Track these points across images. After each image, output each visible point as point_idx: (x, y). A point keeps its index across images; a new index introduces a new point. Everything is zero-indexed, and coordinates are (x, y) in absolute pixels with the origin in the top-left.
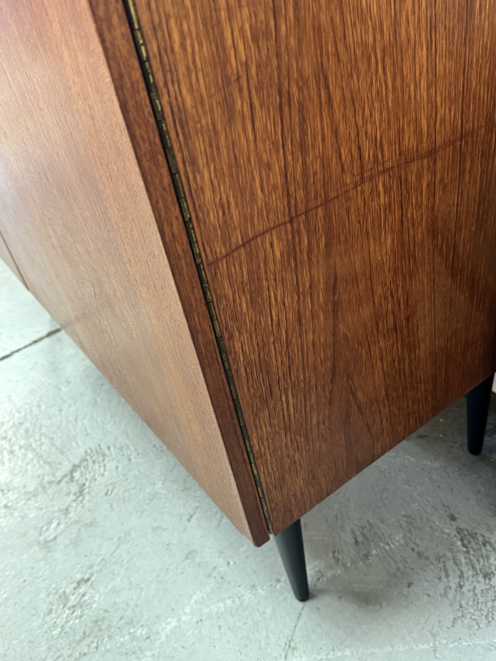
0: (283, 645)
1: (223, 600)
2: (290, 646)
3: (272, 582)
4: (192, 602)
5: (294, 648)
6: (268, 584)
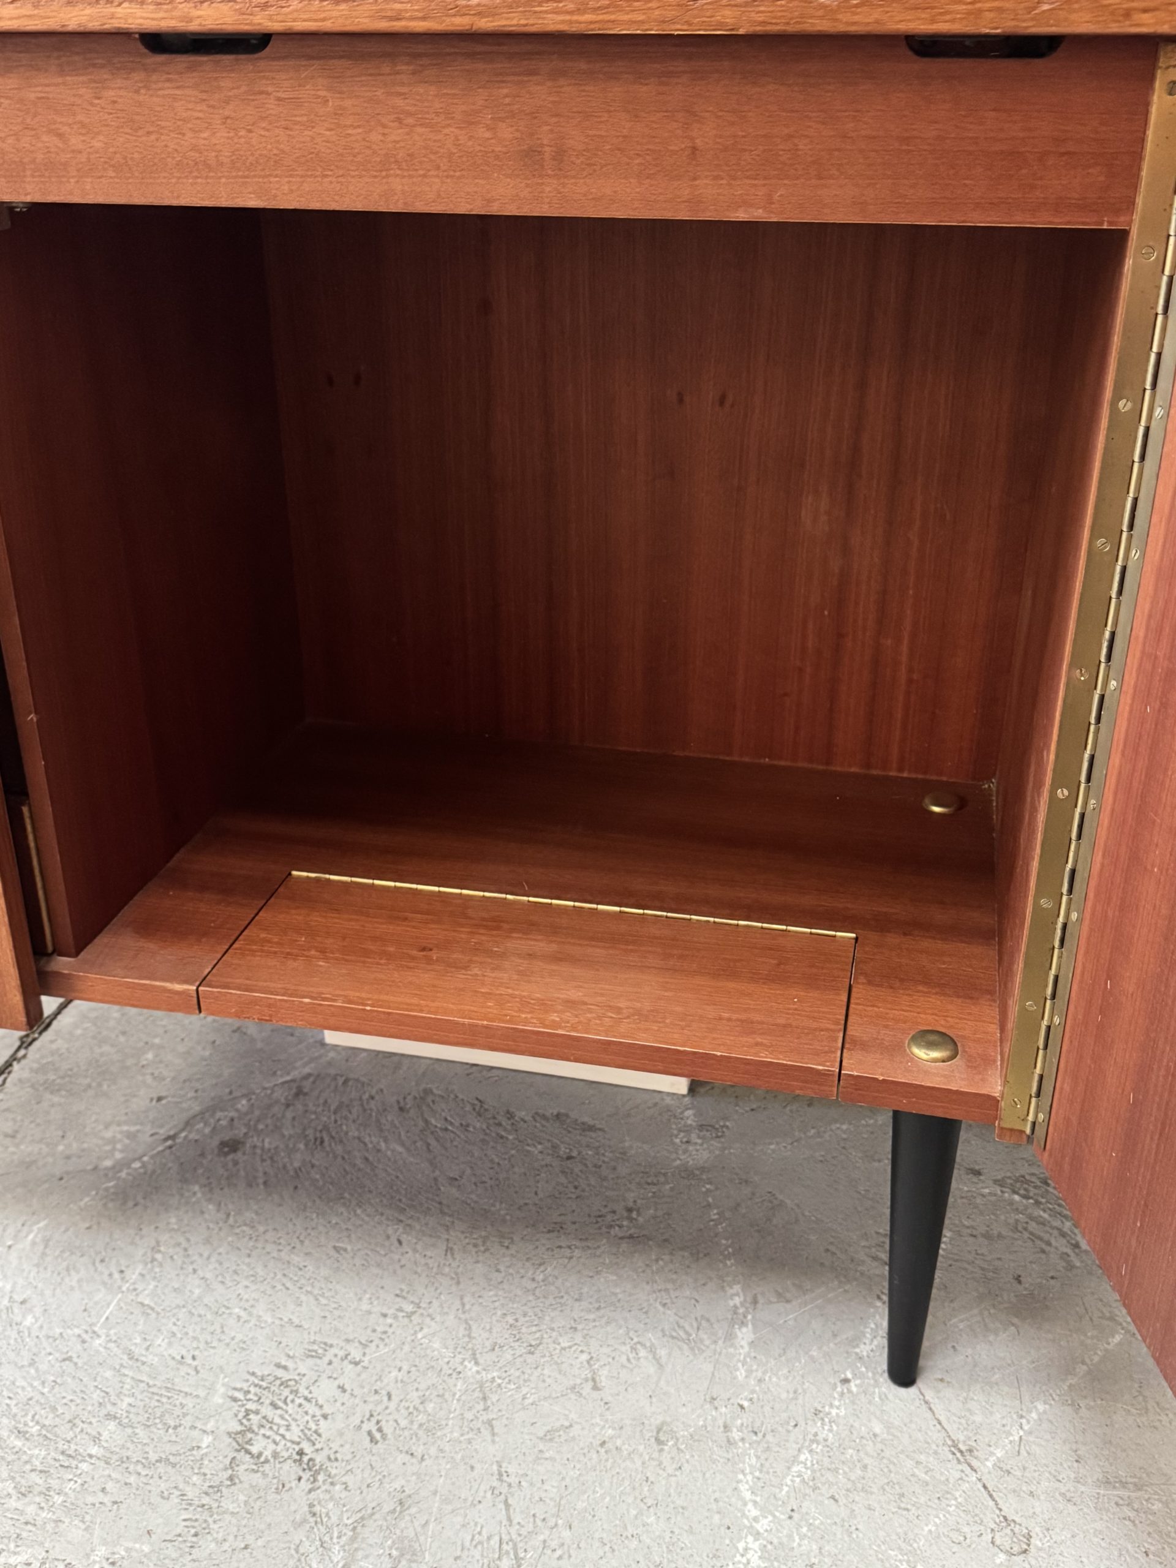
0: (951, 1456)
1: (795, 1460)
2: (961, 1452)
3: (839, 1389)
4: (748, 1495)
5: (970, 1451)
6: (836, 1395)
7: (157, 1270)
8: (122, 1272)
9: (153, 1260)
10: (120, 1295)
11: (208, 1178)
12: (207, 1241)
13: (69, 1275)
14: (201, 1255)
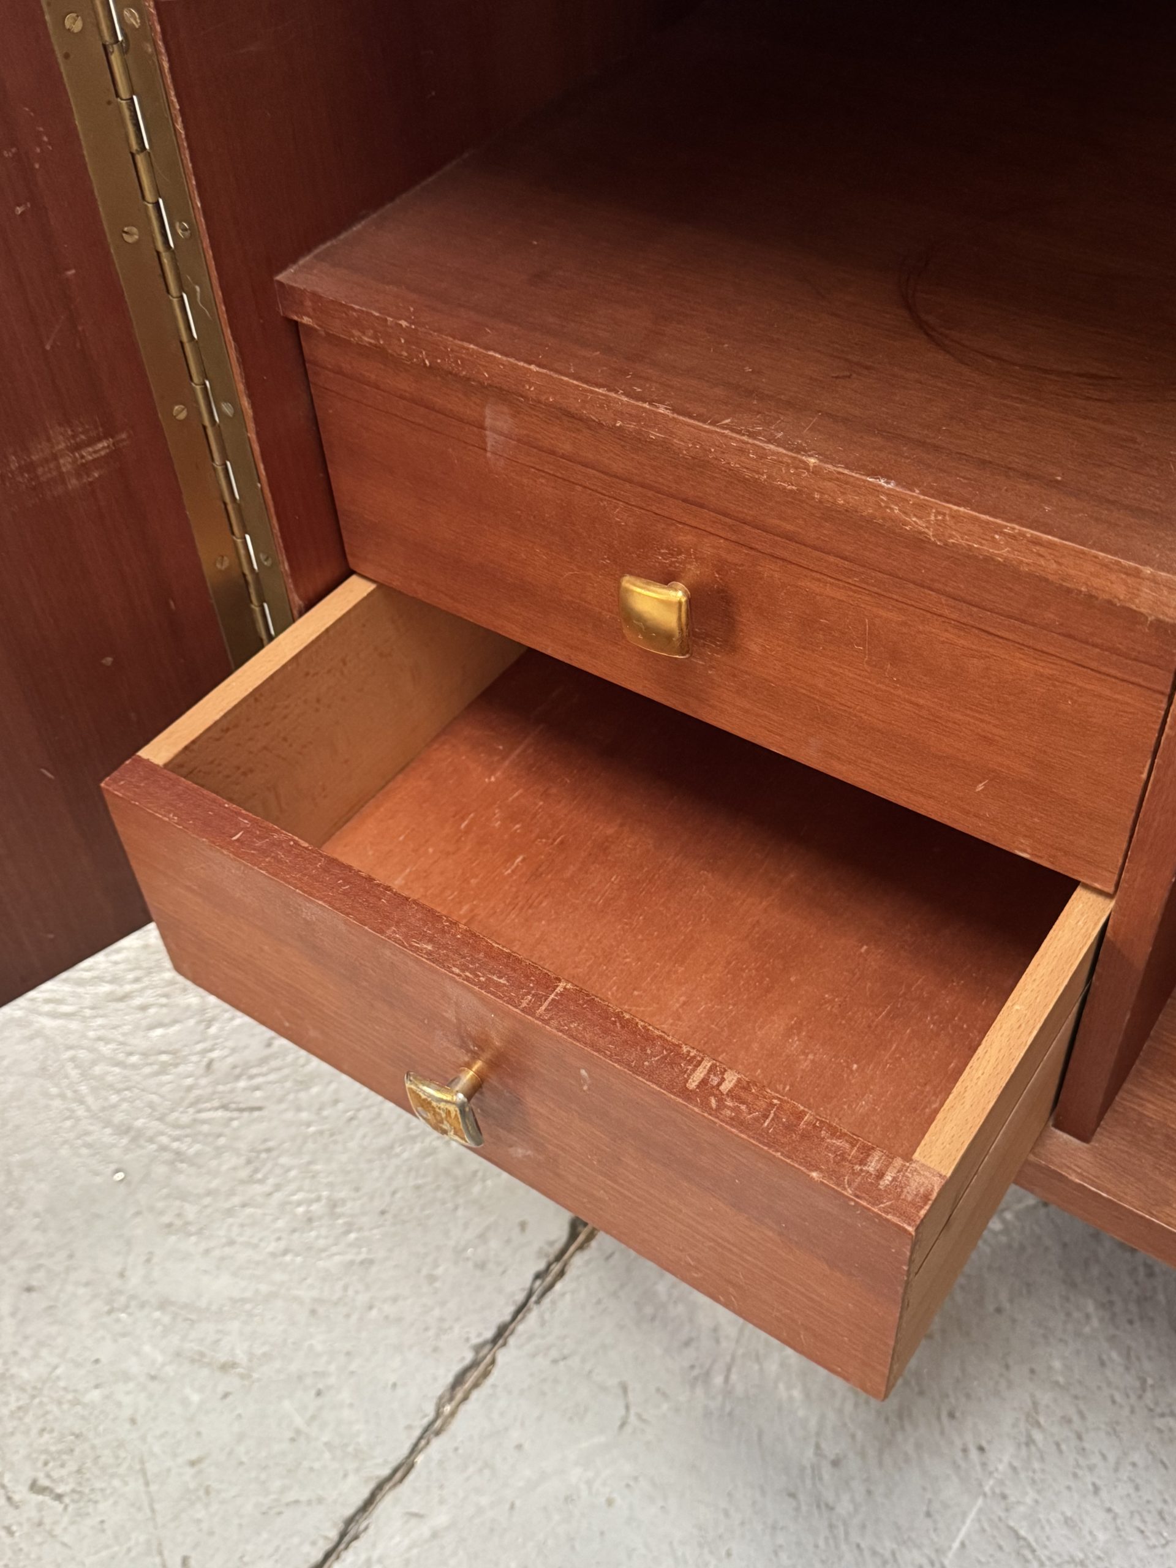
7: (1036, 1465)
8: (981, 1449)
9: (1030, 1442)
10: (980, 1502)
11: (1108, 1290)
12: (1113, 1430)
13: (903, 1428)
14: (1104, 1457)
